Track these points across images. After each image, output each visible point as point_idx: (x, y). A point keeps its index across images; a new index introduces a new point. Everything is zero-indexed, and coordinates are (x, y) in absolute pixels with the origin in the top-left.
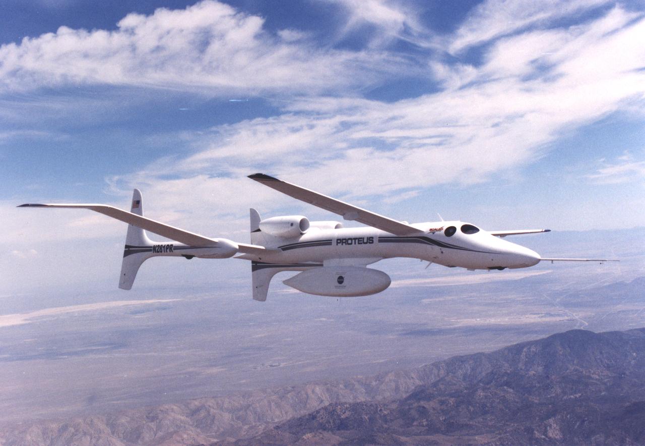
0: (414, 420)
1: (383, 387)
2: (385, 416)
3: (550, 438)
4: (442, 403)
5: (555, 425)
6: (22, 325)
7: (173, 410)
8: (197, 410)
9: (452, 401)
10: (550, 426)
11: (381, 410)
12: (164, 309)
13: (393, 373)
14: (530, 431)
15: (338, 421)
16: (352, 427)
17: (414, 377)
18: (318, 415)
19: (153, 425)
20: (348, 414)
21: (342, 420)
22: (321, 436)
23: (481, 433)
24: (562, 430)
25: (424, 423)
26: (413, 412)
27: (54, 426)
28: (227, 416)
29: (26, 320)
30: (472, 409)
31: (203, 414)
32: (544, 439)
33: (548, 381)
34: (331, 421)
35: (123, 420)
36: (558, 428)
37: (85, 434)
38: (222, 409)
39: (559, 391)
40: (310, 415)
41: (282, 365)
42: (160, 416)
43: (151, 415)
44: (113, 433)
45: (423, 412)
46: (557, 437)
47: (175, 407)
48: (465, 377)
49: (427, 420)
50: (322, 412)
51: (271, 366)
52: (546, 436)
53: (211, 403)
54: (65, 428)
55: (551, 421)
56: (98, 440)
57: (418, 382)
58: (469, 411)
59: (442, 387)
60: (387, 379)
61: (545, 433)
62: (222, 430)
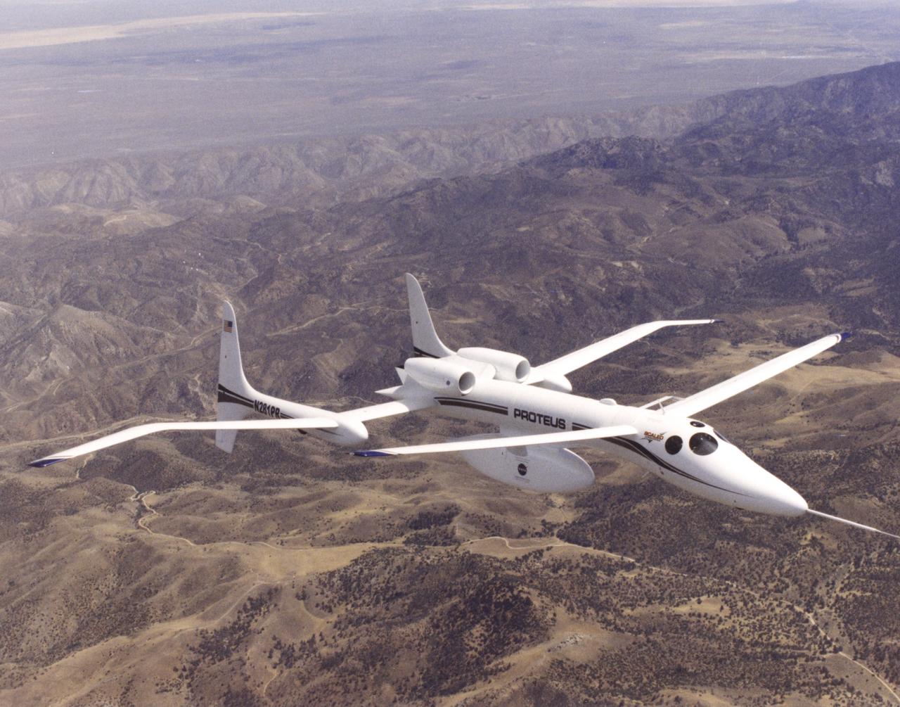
0: (702, 159)
1: (644, 124)
2: (663, 154)
3: (879, 185)
4: (736, 140)
5: (886, 170)
6: (117, 40)
7: (378, 142)
8: (410, 143)
9: (748, 139)
10: (880, 171)
11: (659, 147)
12: (307, 24)
13: (657, 108)
14: (854, 175)
15: (603, 159)
16: (621, 165)
17: (684, 113)
18: (578, 150)
19: (357, 158)
20: (616, 150)
21: (608, 157)
22: (590, 172)
23: (794, 176)
24: (894, 176)
25: (716, 164)
26: (701, 151)
27: (233, 154)
28: (447, 153)
29: (121, 33)
30: (776, 149)
31: (417, 148)
32: (872, 186)
33: (868, 122)
34: (595, 157)
35: (319, 151)
36: (889, 173)
37: (273, 165)
38: (439, 142)
39: (882, 133)
40: (566, 149)
41: (494, 97)
42: (366, 148)
43: (353, 146)
44: (307, 166)
45: (713, 151)
46: (888, 184)
47: (381, 139)
48: (751, 115)
49: (719, 160)
50: (583, 147)
51: (479, 98)
52: (875, 183)
53: (425, 134)
54: (247, 157)
55: (881, 165)
56: (292, 172)
57: (689, 120)
58: (772, 151)
59: (730, 124)
60: (649, 115)
61: (873, 178)
62: (444, 168)
